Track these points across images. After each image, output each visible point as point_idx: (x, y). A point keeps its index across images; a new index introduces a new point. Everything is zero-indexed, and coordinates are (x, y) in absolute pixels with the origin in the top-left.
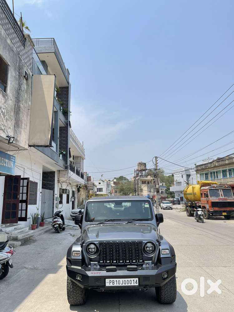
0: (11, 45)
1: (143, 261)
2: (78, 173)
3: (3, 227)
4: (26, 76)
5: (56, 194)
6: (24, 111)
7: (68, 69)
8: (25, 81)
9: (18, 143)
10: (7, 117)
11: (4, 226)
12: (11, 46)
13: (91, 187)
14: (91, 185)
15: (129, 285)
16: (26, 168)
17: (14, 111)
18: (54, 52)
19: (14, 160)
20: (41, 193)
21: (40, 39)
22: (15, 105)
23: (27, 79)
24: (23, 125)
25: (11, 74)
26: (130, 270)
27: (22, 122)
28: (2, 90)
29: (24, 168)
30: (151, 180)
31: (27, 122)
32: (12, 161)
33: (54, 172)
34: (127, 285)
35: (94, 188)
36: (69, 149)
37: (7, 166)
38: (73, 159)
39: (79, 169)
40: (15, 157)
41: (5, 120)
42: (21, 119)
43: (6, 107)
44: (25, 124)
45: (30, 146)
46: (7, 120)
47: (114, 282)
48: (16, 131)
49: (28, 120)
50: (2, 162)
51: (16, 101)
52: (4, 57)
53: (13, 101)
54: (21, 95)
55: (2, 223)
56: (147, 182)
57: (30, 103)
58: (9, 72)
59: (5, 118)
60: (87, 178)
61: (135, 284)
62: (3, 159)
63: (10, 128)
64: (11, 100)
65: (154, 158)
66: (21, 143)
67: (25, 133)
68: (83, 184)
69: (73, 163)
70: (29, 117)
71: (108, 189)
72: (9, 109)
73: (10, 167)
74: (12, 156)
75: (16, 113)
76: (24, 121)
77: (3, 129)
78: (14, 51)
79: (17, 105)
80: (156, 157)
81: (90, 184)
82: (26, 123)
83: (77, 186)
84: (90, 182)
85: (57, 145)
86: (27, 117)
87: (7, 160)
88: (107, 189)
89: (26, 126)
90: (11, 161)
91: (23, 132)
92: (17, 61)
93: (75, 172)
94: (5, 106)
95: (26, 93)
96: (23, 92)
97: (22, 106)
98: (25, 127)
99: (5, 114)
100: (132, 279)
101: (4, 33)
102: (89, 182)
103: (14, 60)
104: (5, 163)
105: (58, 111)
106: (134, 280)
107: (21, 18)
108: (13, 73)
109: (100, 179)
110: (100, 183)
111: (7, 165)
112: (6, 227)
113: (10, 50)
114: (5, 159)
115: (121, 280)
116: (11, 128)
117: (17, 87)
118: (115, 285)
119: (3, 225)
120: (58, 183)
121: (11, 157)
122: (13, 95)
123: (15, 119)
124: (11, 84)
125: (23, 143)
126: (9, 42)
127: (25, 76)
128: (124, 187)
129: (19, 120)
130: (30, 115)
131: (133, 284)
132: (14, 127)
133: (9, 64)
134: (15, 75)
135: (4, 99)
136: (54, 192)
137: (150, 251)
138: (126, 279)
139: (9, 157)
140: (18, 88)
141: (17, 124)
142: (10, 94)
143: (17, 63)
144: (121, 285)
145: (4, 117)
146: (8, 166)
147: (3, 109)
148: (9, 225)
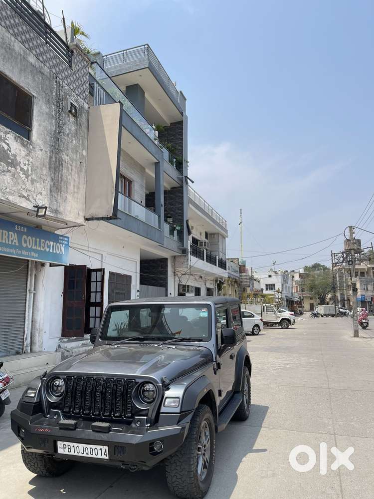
0: (38, 64)
1: (132, 417)
2: (211, 260)
3: (64, 342)
4: (73, 111)
5: (170, 294)
6: (71, 166)
7: (181, 92)
8: (72, 119)
9: (59, 216)
10: (33, 176)
11: (65, 340)
12: (37, 66)
13: (246, 282)
14: (246, 279)
15: (94, 456)
16: (104, 254)
17: (48, 166)
18: (148, 66)
19: (66, 243)
20: (138, 291)
21: (127, 51)
22: (51, 158)
23: (75, 116)
24: (71, 188)
25: (39, 111)
26: (96, 429)
27: (67, 183)
28: (19, 137)
29: (102, 255)
30: (369, 269)
31: (79, 183)
32: (63, 244)
33: (167, 259)
34: (90, 456)
35: (253, 284)
36: (187, 222)
37: (51, 251)
38: (206, 237)
39: (214, 254)
40: (68, 238)
41: (30, 182)
42: (64, 179)
43: (31, 162)
44: (74, 186)
45: (87, 219)
46: (33, 181)
47: (70, 449)
48: (55, 197)
49: (82, 179)
50: (42, 245)
51: (51, 152)
52: (22, 84)
53: (46, 152)
54: (64, 141)
55: (63, 335)
56: (359, 273)
57: (84, 153)
58: (35, 106)
59: (30, 178)
60: (240, 268)
61: (104, 457)
62: (44, 241)
63: (41, 194)
64: (41, 150)
65: (348, 229)
66: (67, 215)
67: (76, 200)
68: (225, 278)
69: (204, 243)
70: (83, 174)
71: (286, 286)
72: (38, 164)
73: (58, 252)
74: (62, 236)
75: (52, 170)
76: (72, 181)
77: (26, 195)
78: (46, 73)
79: (56, 158)
80: (351, 227)
81: (245, 277)
82: (76, 184)
83: (216, 281)
84: (245, 274)
85: (159, 217)
86: (79, 175)
87: (52, 243)
88: (284, 286)
89: (78, 188)
90: (60, 243)
91: (70, 198)
92: (53, 88)
93: (205, 258)
94: (29, 161)
95: (74, 137)
96: (68, 135)
97: (65, 157)
98: (76, 190)
99: (30, 172)
100: (99, 447)
101: (20, 48)
102: (243, 274)
103: (45, 87)
104: (49, 247)
105: (159, 162)
106: (101, 449)
107: (64, 19)
108: (44, 107)
109: (271, 269)
110: (270, 276)
111: (53, 250)
112: (69, 341)
113: (35, 72)
114: (47, 242)
115: (81, 446)
116: (44, 193)
117: (54, 129)
118: (72, 453)
119: (62, 339)
120: (175, 275)
121: (61, 238)
122: (45, 143)
123: (52, 179)
124: (40, 125)
125: (71, 216)
126: (32, 59)
127: (70, 111)
128: (316, 283)
129: (61, 180)
130: (86, 172)
131: (99, 456)
132: (49, 191)
133: (34, 94)
134: (47, 110)
135: (26, 150)
136: (167, 290)
137: (149, 399)
138: (89, 446)
139: (56, 238)
140: (55, 131)
141: (57, 186)
142: (38, 141)
143: (51, 92)
144: (80, 454)
145: (27, 177)
146: (54, 252)
147: (25, 165)
148: (75, 339)
